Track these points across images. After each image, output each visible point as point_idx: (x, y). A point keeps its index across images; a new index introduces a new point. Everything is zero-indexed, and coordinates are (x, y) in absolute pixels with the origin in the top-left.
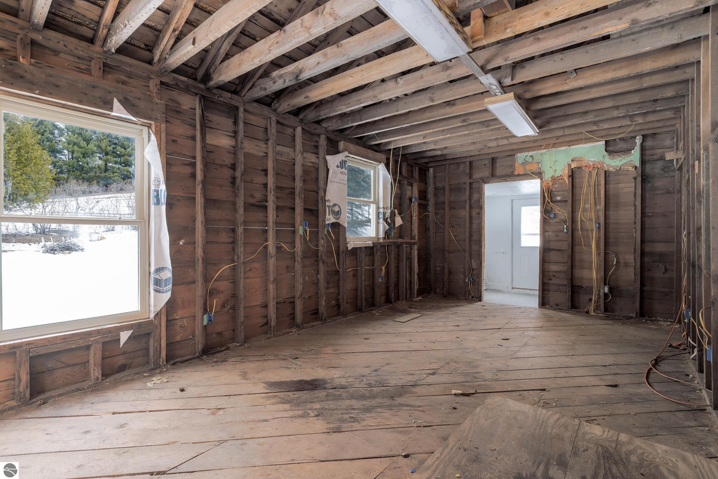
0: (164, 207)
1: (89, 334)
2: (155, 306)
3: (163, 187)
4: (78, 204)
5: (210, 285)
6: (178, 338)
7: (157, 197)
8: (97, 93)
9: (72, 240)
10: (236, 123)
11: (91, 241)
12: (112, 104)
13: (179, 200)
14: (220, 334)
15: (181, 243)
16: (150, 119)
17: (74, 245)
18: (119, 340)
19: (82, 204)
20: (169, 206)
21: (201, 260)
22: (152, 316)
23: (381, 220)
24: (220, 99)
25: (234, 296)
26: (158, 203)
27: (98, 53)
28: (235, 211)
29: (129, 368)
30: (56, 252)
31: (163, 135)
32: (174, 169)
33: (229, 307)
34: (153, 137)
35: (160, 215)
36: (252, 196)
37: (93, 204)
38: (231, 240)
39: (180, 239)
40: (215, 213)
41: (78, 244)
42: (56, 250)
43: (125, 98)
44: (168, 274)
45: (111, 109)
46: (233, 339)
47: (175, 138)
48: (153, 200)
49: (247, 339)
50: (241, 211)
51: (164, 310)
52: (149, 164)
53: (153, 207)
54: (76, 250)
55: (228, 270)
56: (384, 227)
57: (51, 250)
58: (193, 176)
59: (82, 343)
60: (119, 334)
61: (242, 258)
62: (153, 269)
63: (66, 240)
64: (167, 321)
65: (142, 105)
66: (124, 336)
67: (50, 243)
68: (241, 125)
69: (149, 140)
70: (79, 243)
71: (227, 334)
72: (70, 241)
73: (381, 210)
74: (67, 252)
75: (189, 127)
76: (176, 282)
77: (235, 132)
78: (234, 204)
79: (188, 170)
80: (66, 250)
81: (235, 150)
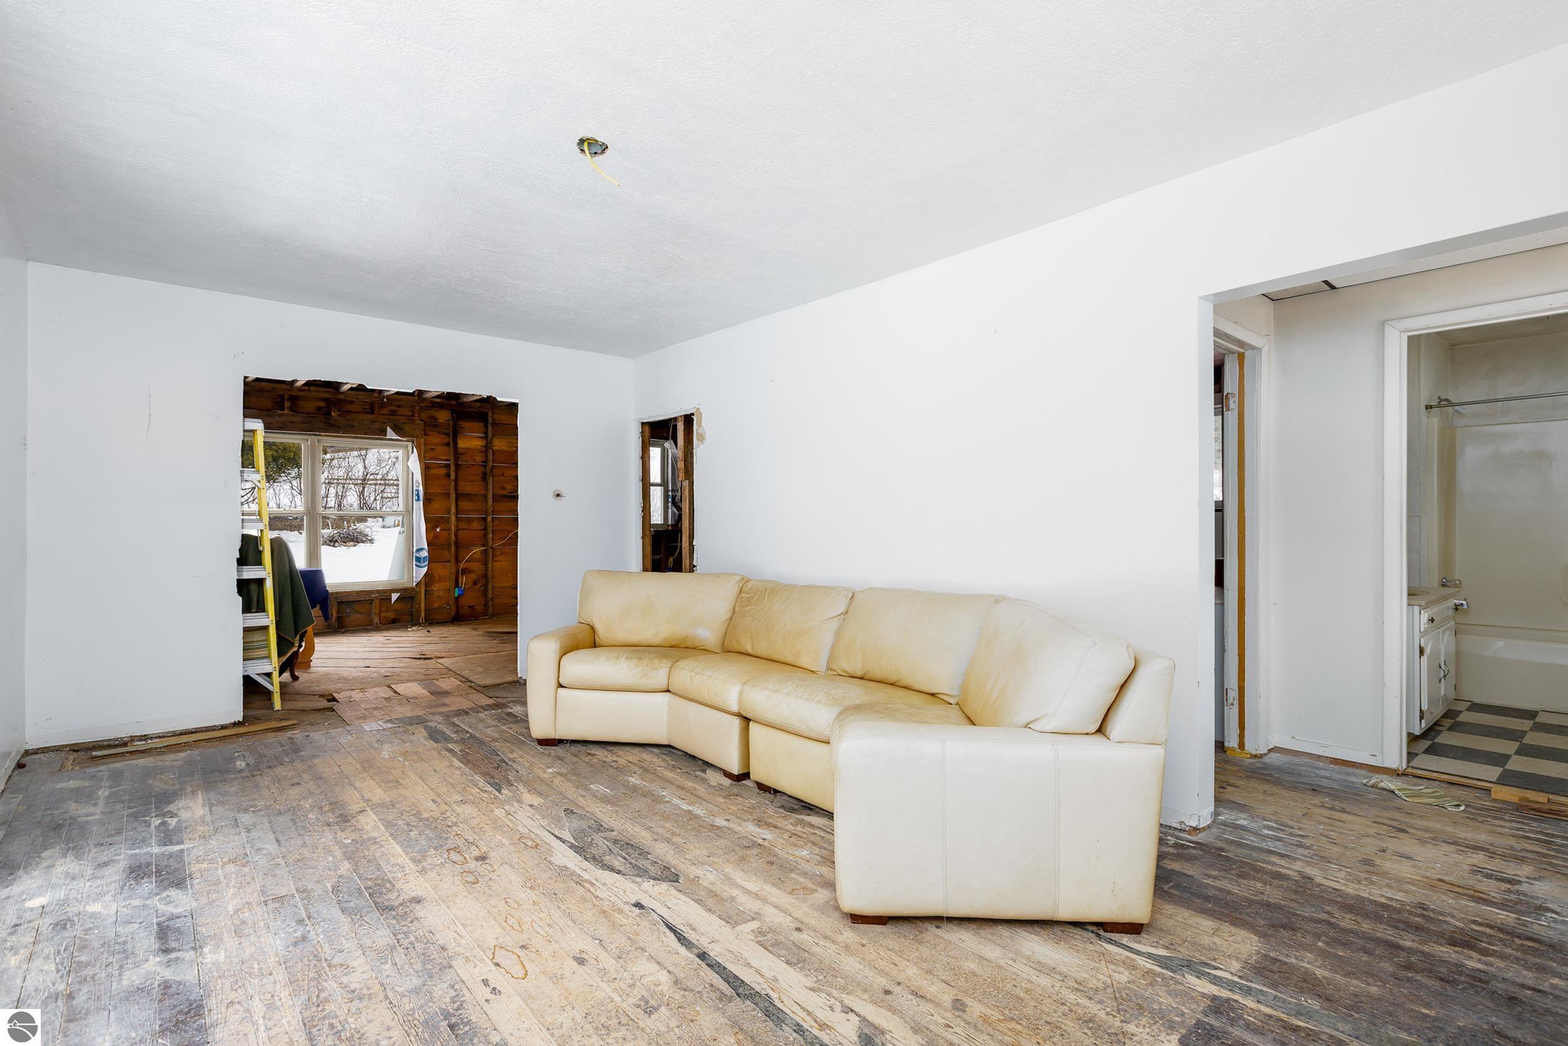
0: (422, 503)
1: (372, 592)
2: (416, 577)
3: (421, 488)
4: (365, 468)
5: (462, 565)
6: (436, 605)
7: (418, 495)
8: (377, 425)
9: (358, 525)
10: (486, 426)
11: (384, 527)
12: (386, 431)
13: (436, 496)
14: (471, 607)
15: (438, 530)
16: (413, 436)
17: (361, 533)
18: (391, 599)
19: (372, 468)
20: (428, 500)
21: (453, 544)
22: (414, 584)
23: (670, 505)
24: (470, 409)
25: (485, 576)
26: (418, 500)
27: (377, 397)
28: (486, 502)
29: (399, 622)
30: (337, 544)
31: (422, 448)
32: (433, 471)
33: (480, 585)
34: (415, 449)
35: (420, 509)
36: (503, 488)
37: (388, 467)
38: (483, 527)
39: (437, 527)
40: (465, 505)
41: (366, 533)
42: (336, 541)
43: (396, 425)
44: (425, 554)
45: (386, 435)
46: (485, 613)
47: (433, 447)
48: (415, 497)
49: (494, 615)
50: (490, 502)
51: (423, 581)
52: (413, 473)
53: (415, 502)
54: (363, 542)
55: (479, 554)
56: (673, 512)
57: (330, 541)
58: (448, 475)
59: (367, 598)
60: (391, 596)
61: (491, 543)
62: (414, 550)
63: (348, 527)
64: (425, 590)
65: (407, 428)
66: (395, 597)
67: (329, 531)
68: (490, 428)
69: (413, 452)
70: (367, 531)
71: (479, 608)
72: (355, 527)
73: (670, 493)
74: (352, 543)
75: (443, 436)
76: (432, 559)
77: (486, 433)
78: (485, 496)
79: (444, 471)
80: (350, 541)
81: (486, 449)
